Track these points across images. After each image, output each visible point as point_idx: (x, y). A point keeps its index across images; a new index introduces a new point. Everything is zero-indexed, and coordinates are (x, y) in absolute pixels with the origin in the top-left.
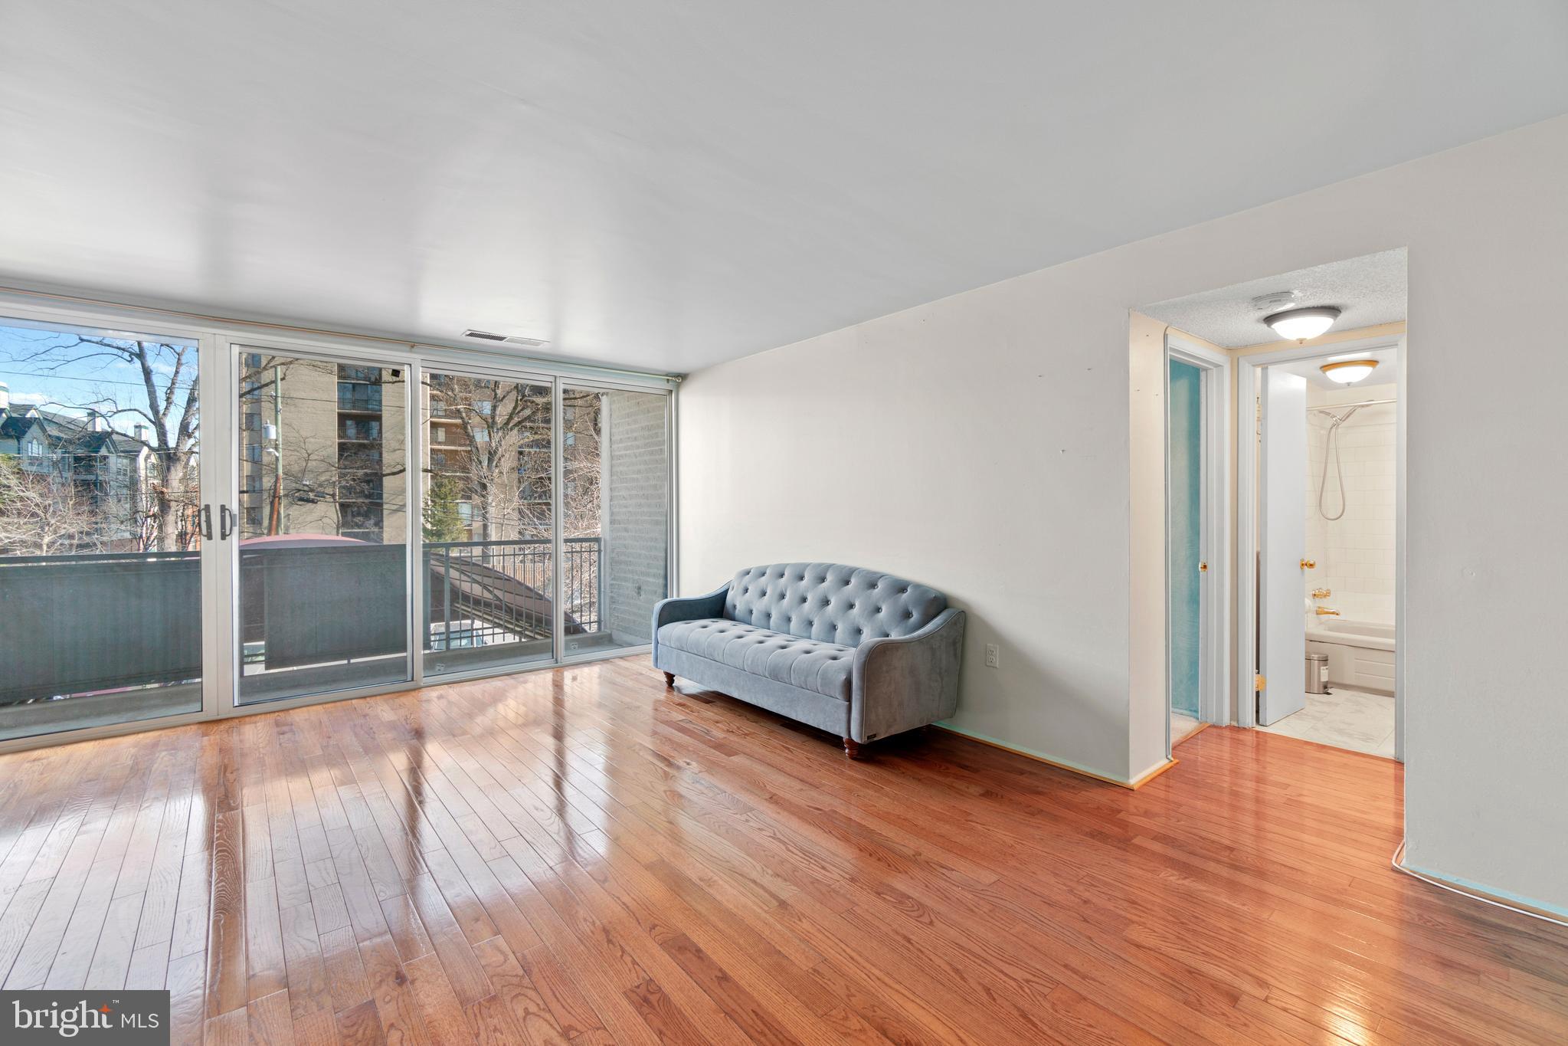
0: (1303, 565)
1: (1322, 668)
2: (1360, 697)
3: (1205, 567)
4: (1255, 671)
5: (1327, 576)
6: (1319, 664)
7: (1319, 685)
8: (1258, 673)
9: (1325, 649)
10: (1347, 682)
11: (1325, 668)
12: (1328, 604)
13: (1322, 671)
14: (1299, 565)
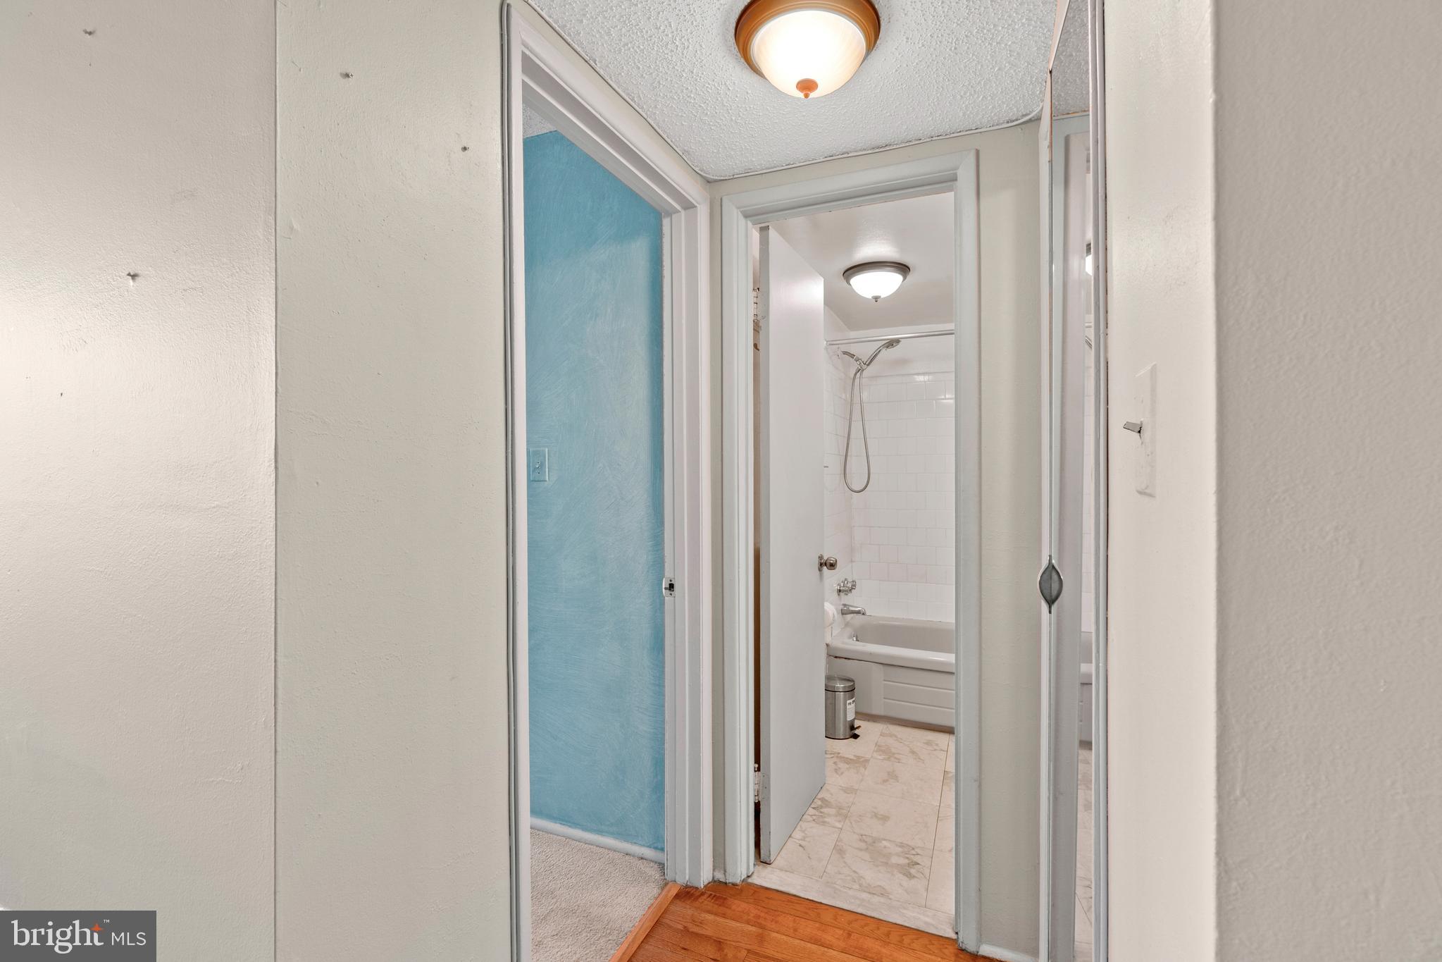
0: (821, 564)
1: (848, 702)
2: (891, 735)
3: (671, 587)
4: (752, 765)
5: (852, 561)
6: (845, 695)
7: (845, 726)
8: (759, 769)
9: (850, 668)
10: (875, 711)
11: (851, 701)
12: (855, 600)
13: (848, 707)
14: (817, 565)
